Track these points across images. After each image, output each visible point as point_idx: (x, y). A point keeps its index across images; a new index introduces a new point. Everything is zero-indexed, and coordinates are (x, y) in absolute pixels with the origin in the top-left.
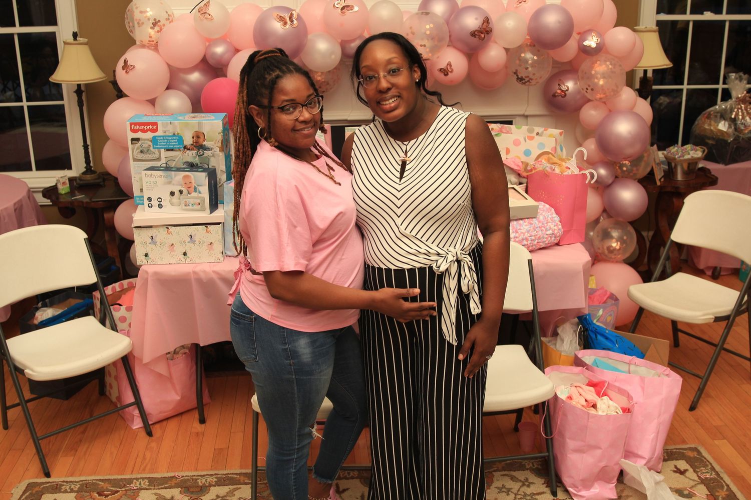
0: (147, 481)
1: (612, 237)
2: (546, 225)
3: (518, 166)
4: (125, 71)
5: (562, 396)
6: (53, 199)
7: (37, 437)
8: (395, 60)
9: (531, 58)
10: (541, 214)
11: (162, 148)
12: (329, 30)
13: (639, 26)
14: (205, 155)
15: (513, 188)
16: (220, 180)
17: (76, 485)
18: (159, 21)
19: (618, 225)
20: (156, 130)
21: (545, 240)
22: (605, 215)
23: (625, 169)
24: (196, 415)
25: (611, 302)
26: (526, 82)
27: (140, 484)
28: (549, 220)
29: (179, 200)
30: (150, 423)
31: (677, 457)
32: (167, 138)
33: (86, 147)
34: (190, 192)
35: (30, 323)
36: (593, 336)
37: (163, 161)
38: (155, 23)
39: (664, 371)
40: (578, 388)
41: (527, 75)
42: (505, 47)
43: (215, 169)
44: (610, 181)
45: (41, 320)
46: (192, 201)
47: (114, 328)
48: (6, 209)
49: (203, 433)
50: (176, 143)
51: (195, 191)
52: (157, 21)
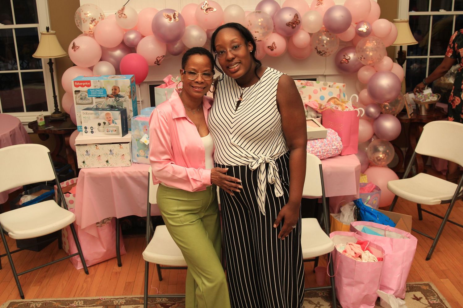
0: (83, 301)
1: (379, 151)
2: (332, 143)
3: (316, 106)
4: (73, 50)
5: (340, 250)
6: (34, 129)
7: (17, 274)
8: (236, 40)
9: (326, 39)
10: (329, 136)
11: (93, 96)
12: (199, 23)
13: (398, 18)
14: (120, 101)
15: (312, 120)
16: (129, 116)
17: (39, 304)
18: (95, 19)
19: (383, 143)
20: (89, 86)
21: (331, 152)
22: (375, 137)
23: (387, 108)
24: (116, 261)
25: (376, 191)
26: (323, 54)
27: (78, 304)
28: (334, 140)
29: (103, 128)
30: (88, 266)
31: (416, 290)
32: (97, 90)
33: (55, 97)
34: (110, 123)
35: (17, 204)
36: (363, 213)
37: (94, 104)
38: (93, 20)
39: (407, 235)
40: (351, 245)
41: (323, 50)
42: (310, 32)
43: (126, 109)
44: (377, 116)
45: (24, 202)
46: (111, 129)
47: (66, 207)
48: (5, 135)
49: (120, 273)
50: (102, 94)
51: (113, 123)
52: (94, 19)
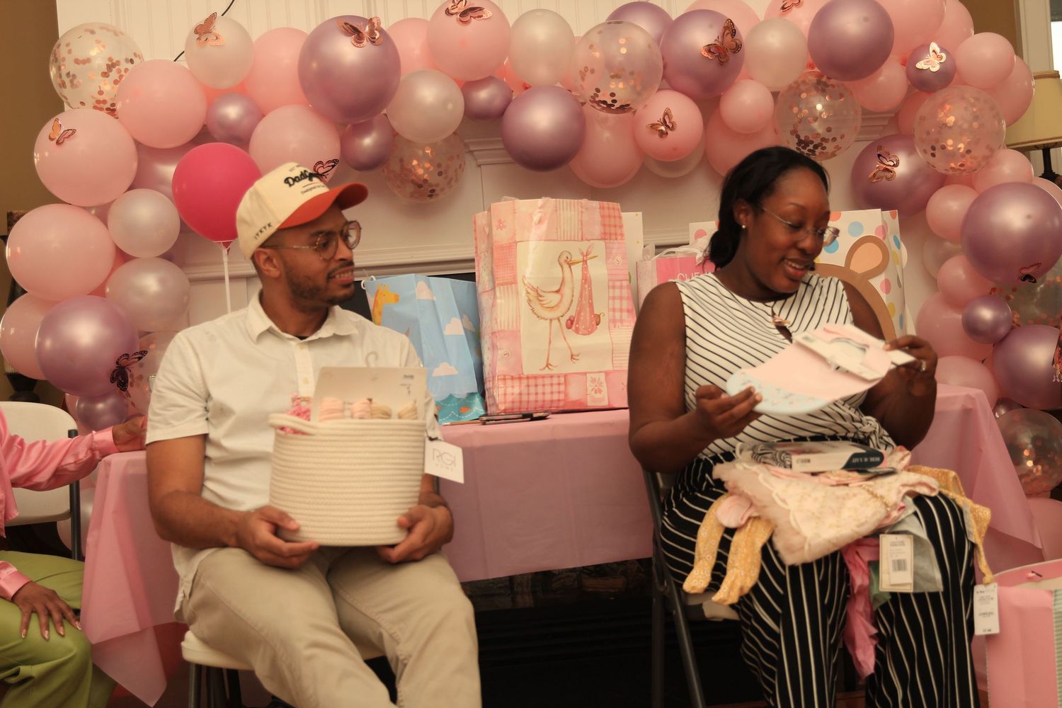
4: (54, 142)
12: (439, 62)
22: (1002, 409)
38: (111, 67)
42: (772, 88)
44: (1002, 330)
52: (114, 61)
